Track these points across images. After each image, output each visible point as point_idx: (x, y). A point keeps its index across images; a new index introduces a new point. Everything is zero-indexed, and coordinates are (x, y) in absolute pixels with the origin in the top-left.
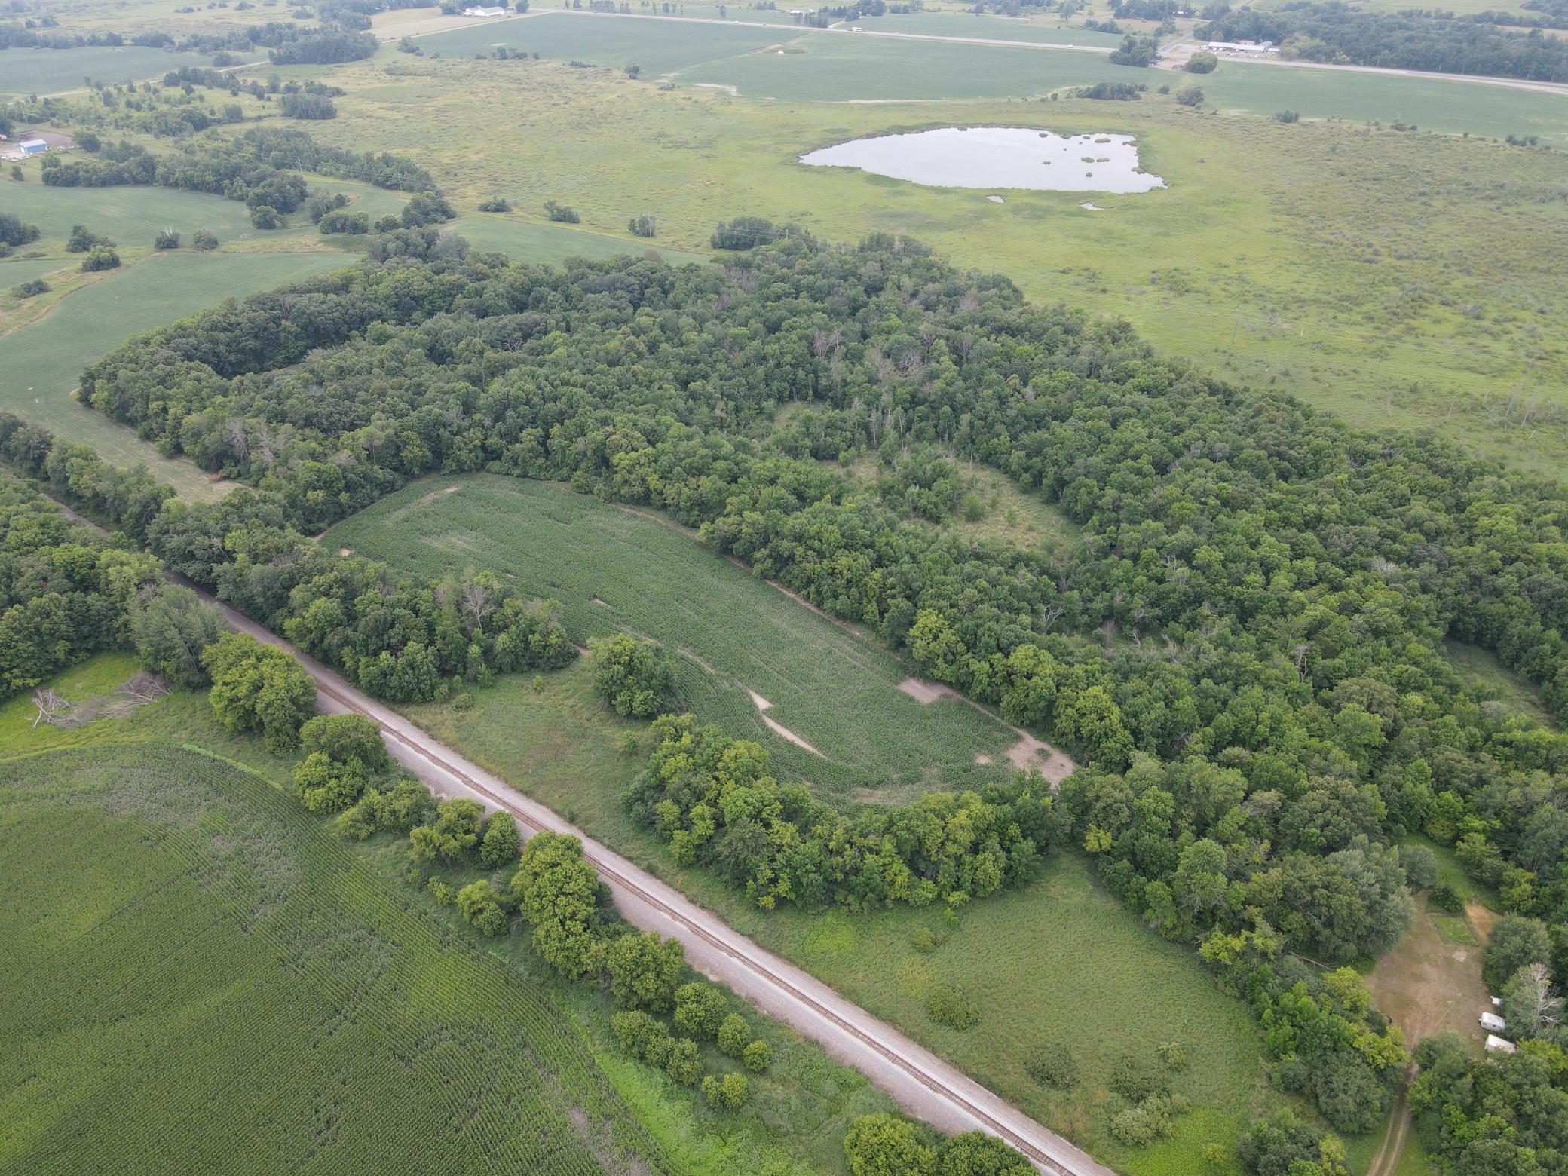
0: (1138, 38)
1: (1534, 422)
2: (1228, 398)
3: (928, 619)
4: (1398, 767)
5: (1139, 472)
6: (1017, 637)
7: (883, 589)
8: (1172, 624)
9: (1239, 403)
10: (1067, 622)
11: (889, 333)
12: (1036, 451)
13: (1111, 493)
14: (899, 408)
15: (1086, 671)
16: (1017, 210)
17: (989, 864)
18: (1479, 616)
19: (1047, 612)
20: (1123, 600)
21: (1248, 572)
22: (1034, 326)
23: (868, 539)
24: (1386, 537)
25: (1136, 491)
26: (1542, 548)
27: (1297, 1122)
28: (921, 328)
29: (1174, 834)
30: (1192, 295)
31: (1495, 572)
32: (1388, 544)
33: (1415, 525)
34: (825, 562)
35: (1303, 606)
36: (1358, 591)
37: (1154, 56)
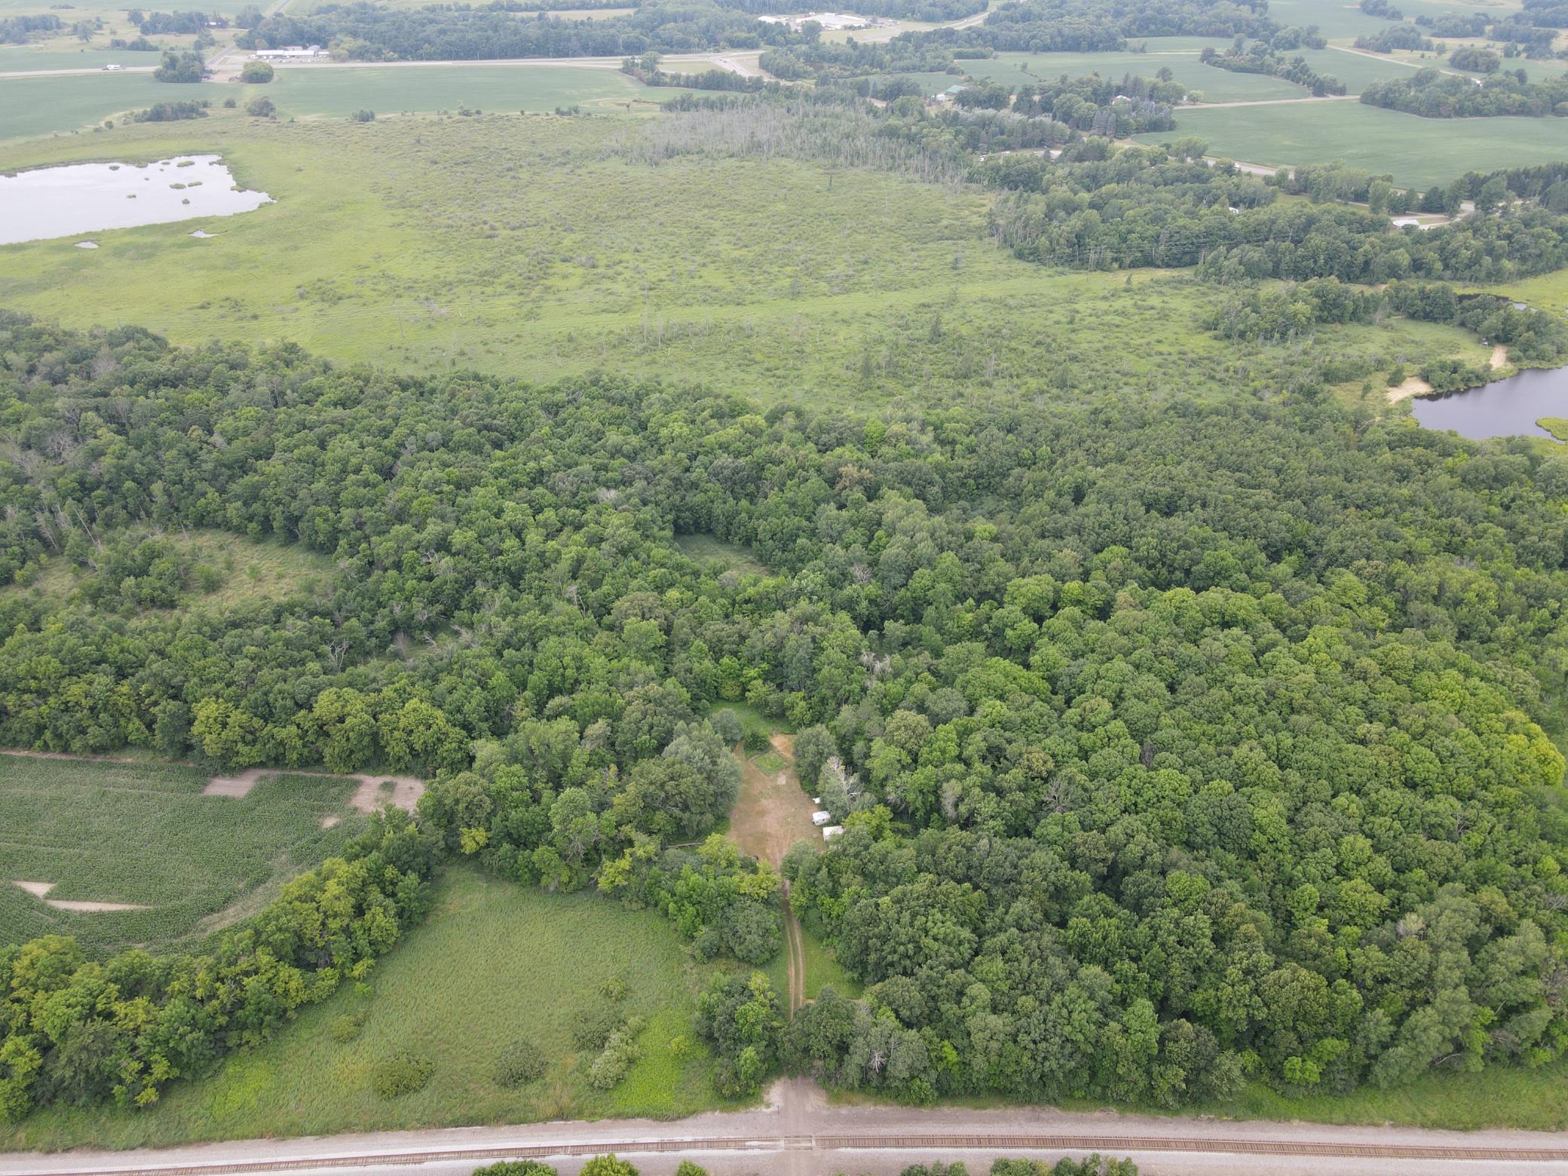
0: (178, 54)
1: (667, 341)
2: (420, 389)
3: (206, 710)
4: (683, 655)
5: (366, 484)
6: (312, 687)
7: (140, 699)
8: (457, 613)
9: (433, 392)
10: (357, 653)
11: (18, 421)
12: (253, 496)
13: (347, 513)
14: (69, 501)
15: (396, 690)
16: (119, 253)
17: (380, 918)
18: (690, 509)
19: (333, 651)
20: (403, 609)
21: (502, 540)
22: (194, 370)
23: (96, 655)
24: (599, 469)
25: (372, 503)
26: (710, 439)
27: (727, 979)
28: (58, 404)
29: (536, 799)
30: (346, 301)
31: (687, 470)
32: (603, 476)
33: (616, 452)
34: (51, 700)
35: (559, 553)
36: (597, 523)
37: (204, 70)
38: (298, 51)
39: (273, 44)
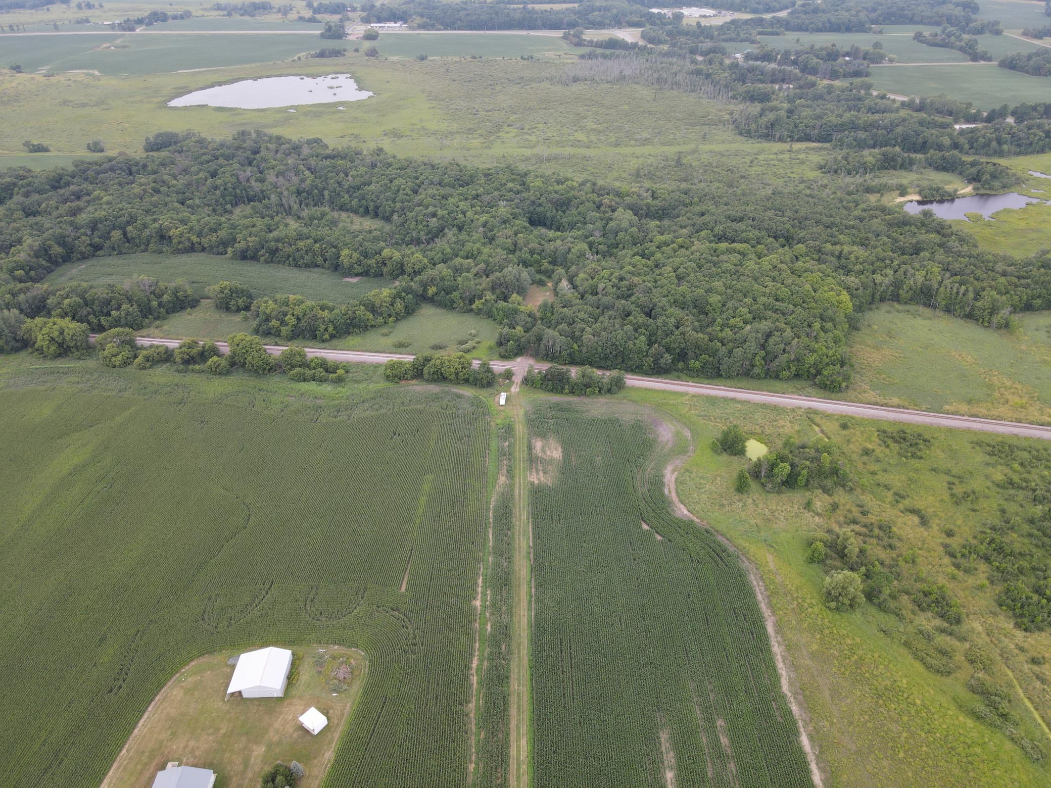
0: (333, 24)
5: (407, 194)
16: (306, 114)
30: (405, 138)
37: (344, 33)
38: (392, 24)
39: (379, 20)
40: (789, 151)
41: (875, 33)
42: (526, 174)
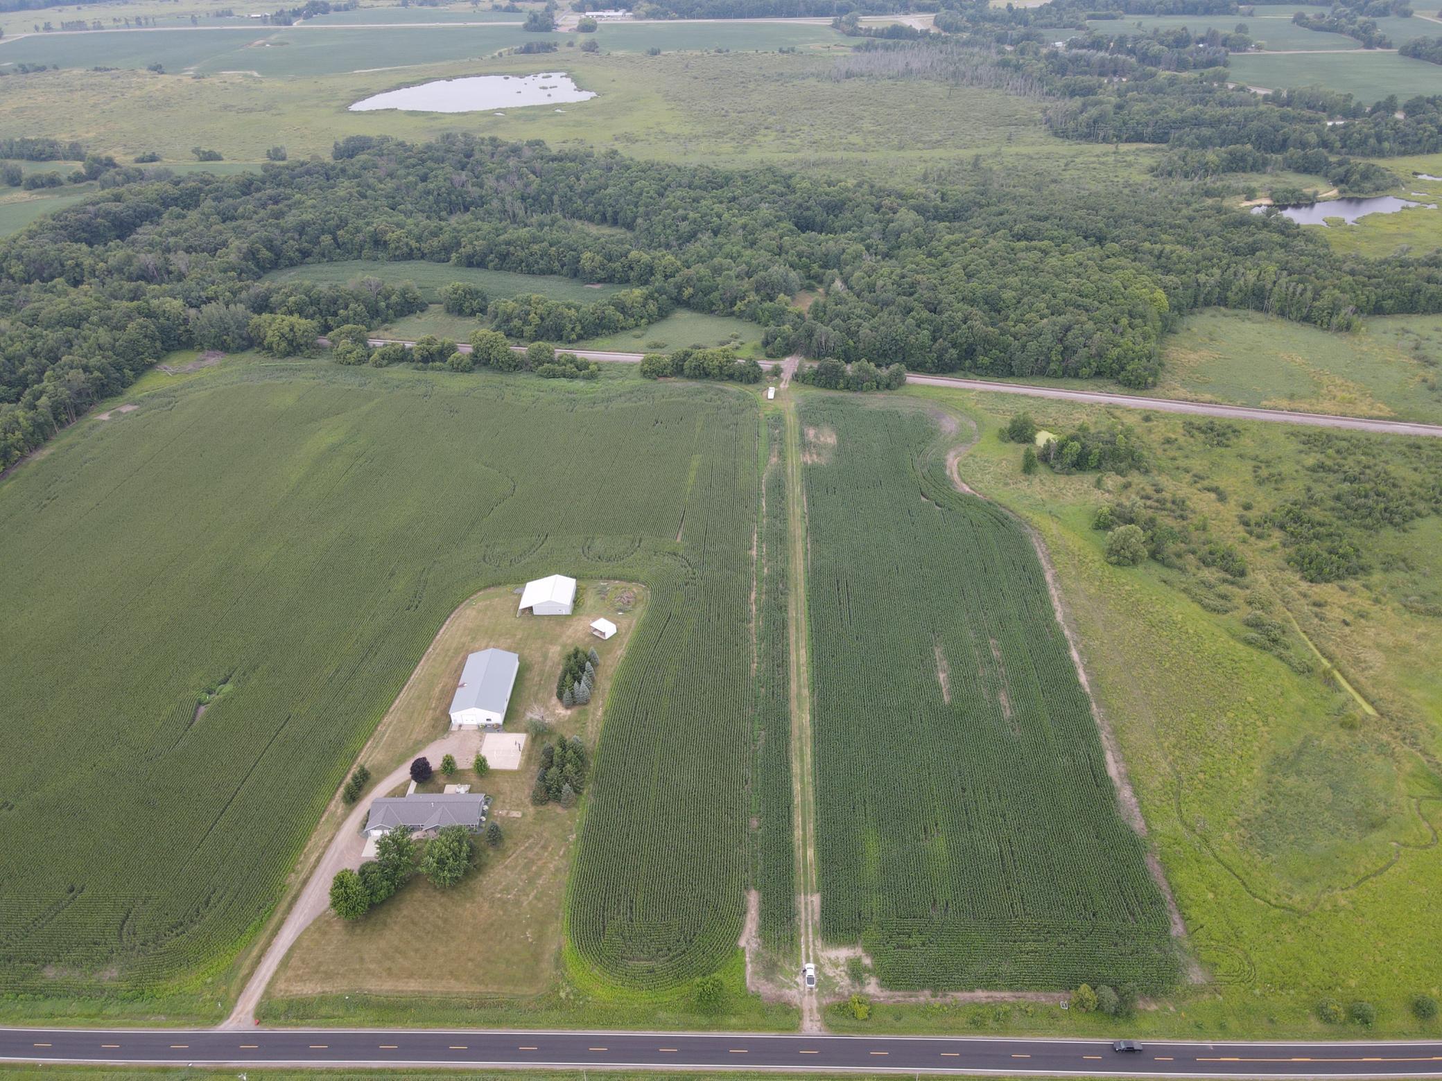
0: (539, 13)
39: (597, 8)
40: (1115, 153)
41: (1243, 15)
42: (790, 177)
